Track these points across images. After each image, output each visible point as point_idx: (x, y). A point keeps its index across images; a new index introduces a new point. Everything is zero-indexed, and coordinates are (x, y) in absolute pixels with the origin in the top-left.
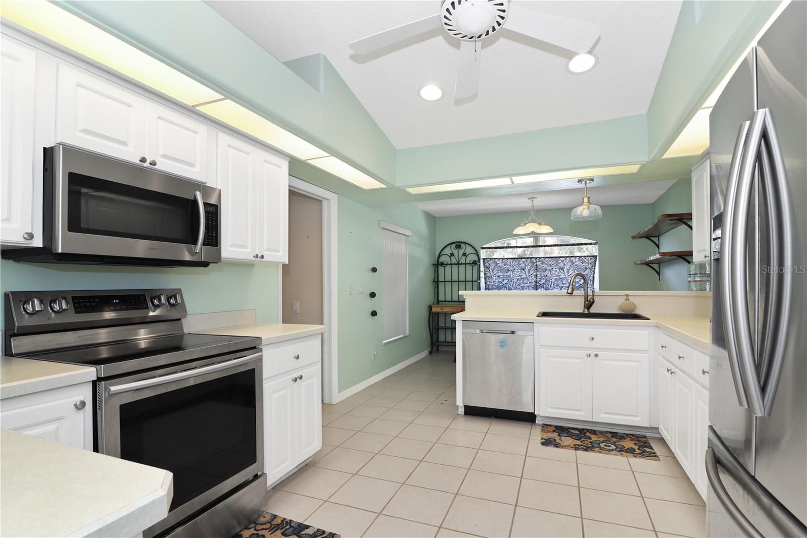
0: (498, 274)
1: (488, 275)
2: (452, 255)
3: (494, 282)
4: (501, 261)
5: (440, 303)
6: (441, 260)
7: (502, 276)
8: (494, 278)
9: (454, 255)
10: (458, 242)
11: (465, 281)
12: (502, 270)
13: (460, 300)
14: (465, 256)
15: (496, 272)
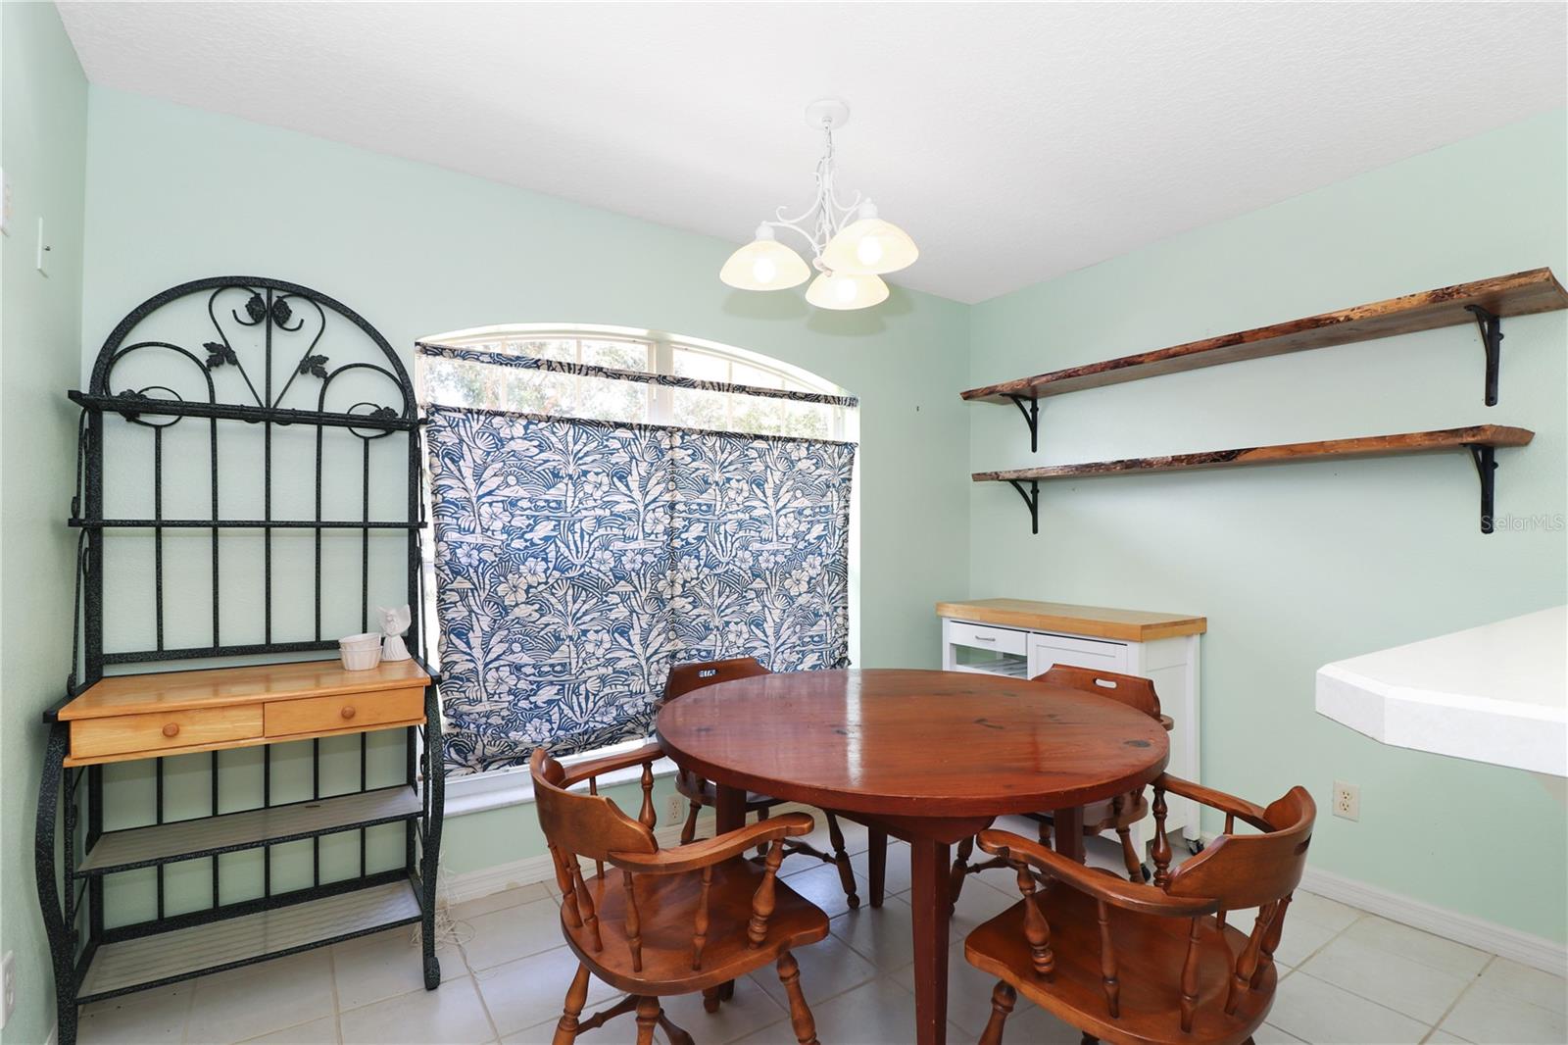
0: (507, 492)
1: (450, 495)
2: (221, 355)
3: (485, 530)
4: (518, 430)
5: (108, 671)
6: (126, 378)
7: (525, 504)
8: (485, 510)
9: (234, 362)
10: (270, 285)
11: (318, 525)
12: (523, 471)
13: (276, 639)
14: (320, 373)
15: (498, 480)
